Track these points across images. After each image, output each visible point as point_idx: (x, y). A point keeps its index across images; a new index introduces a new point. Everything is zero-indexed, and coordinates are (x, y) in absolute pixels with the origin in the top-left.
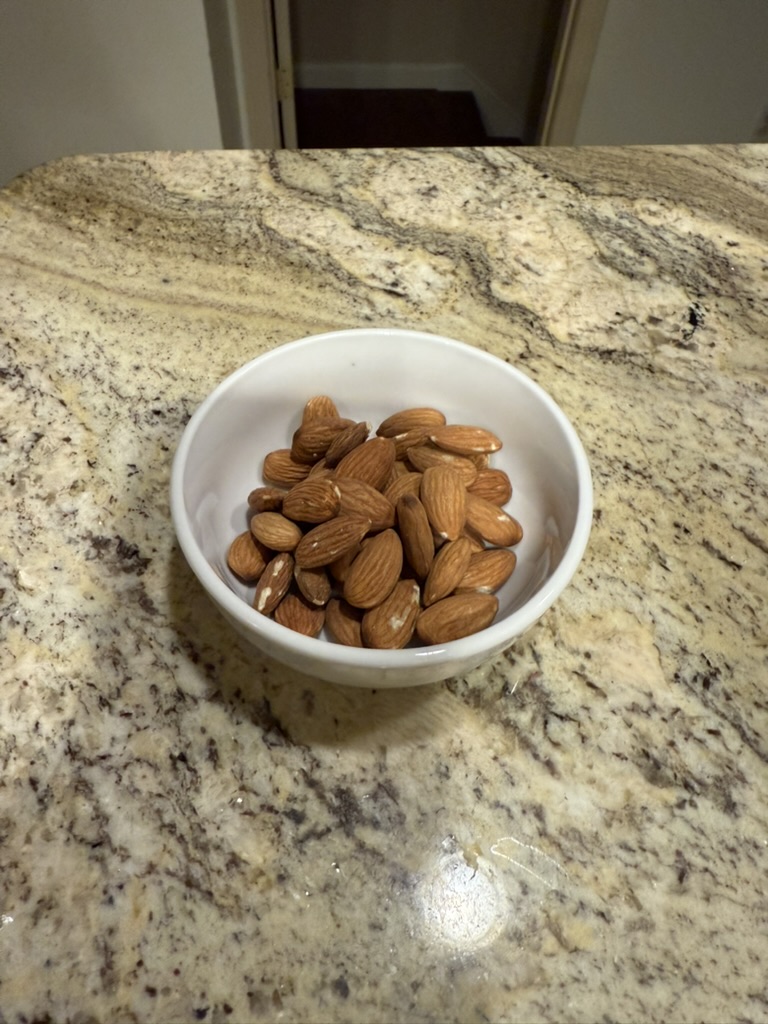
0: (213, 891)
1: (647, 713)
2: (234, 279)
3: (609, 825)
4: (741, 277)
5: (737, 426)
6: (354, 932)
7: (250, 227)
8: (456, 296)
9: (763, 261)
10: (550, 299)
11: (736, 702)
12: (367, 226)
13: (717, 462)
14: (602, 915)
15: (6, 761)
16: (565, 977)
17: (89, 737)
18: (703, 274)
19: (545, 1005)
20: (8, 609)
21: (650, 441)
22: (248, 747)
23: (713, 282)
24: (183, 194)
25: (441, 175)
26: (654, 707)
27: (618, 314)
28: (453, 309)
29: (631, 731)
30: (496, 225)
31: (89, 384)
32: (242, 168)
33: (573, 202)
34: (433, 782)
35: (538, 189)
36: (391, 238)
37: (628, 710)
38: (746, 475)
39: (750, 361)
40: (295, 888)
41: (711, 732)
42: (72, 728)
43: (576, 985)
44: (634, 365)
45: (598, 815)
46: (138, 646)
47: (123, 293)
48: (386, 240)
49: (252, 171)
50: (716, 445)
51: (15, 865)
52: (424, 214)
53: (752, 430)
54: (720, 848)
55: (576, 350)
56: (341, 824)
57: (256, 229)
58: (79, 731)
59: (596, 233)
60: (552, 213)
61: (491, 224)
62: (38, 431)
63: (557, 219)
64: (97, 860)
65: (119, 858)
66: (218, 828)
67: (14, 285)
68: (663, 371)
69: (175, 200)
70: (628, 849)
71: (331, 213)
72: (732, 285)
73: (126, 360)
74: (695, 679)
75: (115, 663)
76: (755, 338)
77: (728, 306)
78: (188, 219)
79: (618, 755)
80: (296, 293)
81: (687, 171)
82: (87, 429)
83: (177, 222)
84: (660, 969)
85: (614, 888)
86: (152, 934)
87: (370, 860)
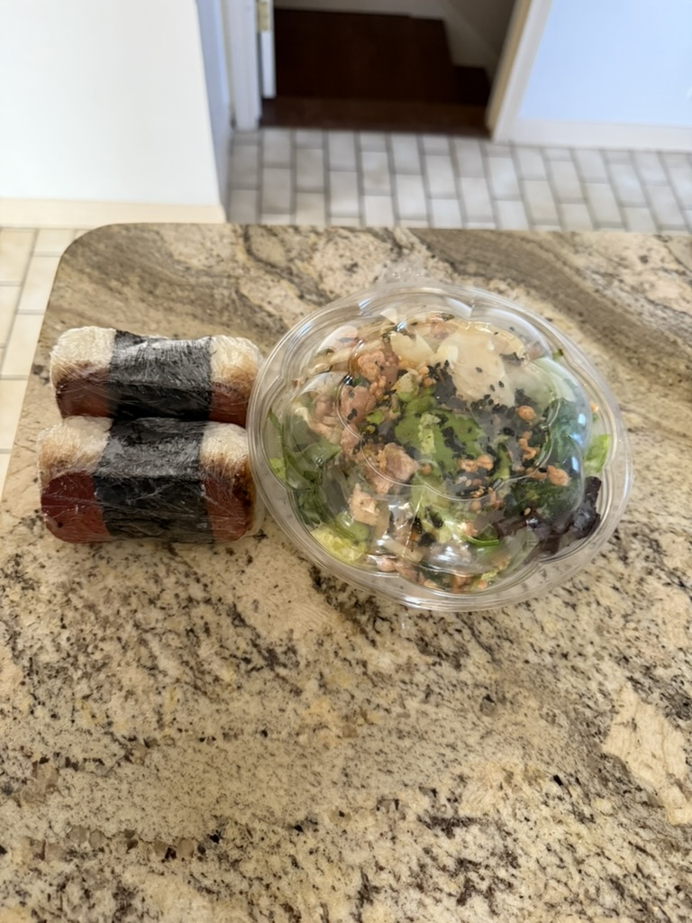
0: (207, 691)
1: (427, 619)
3: (397, 672)
6: (271, 712)
7: (230, 294)
11: (474, 617)
12: (308, 297)
14: (386, 710)
15: (105, 628)
16: (365, 734)
17: (145, 619)
19: (354, 744)
22: (224, 628)
24: (185, 263)
25: (362, 253)
26: (431, 616)
29: (417, 628)
32: (226, 241)
34: (316, 647)
35: (426, 268)
37: (417, 617)
40: (245, 692)
41: (457, 630)
42: (136, 614)
43: (370, 737)
45: (393, 667)
46: (168, 572)
49: (232, 244)
51: (114, 675)
52: (347, 288)
54: (449, 684)
56: (267, 666)
57: (234, 296)
58: (139, 616)
64: (153, 675)
65: (163, 675)
66: (209, 664)
69: (180, 268)
70: (404, 682)
71: (285, 283)
75: (156, 582)
78: (190, 285)
79: (408, 639)
81: (532, 255)
83: (182, 287)
84: (409, 733)
85: (394, 699)
86: (179, 708)
87: (281, 681)
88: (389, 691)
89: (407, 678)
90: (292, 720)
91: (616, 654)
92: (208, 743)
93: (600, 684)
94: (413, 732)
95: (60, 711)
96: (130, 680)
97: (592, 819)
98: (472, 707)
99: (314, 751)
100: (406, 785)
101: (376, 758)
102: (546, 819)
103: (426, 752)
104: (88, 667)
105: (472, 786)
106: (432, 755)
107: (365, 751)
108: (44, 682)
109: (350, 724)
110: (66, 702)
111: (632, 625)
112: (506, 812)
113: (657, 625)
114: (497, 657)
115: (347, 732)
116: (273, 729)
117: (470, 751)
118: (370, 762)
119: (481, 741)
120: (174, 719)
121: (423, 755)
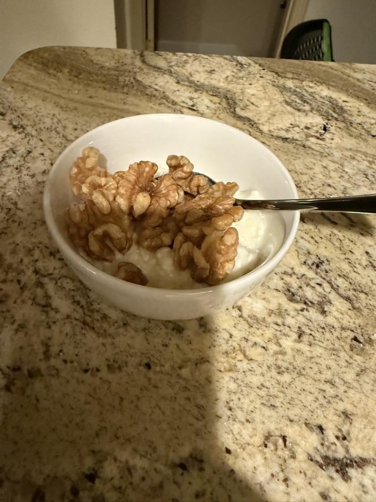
0: (95, 327)
1: (291, 275)
2: (121, 99)
3: (270, 316)
4: (348, 114)
5: (341, 171)
6: (155, 346)
7: (130, 79)
8: (220, 112)
9: (358, 109)
10: (262, 116)
11: (330, 274)
12: (182, 83)
13: (330, 184)
14: (264, 348)
15: (7, 273)
16: (246, 369)
17: (44, 267)
18: (331, 112)
19: (236, 378)
20: (12, 216)
21: (301, 174)
23: (335, 115)
24: (101, 64)
25: (217, 65)
26: (294, 273)
27: (291, 124)
28: (218, 117)
29: (283, 281)
30: (240, 87)
31: (53, 134)
32: (128, 56)
33: (275, 80)
35: (260, 74)
36: (193, 88)
37: (282, 273)
38: (343, 189)
39: (349, 146)
40: (131, 328)
41: (318, 284)
42: (37, 263)
43: (250, 372)
44: (297, 144)
45: (266, 311)
47: (71, 100)
48: (190, 88)
49: (133, 58)
50: (330, 177)
51: (9, 311)
52: (208, 80)
53: (347, 173)
54: (318, 327)
55: (271, 137)
57: (132, 80)
58: (39, 264)
59: (284, 93)
60: (265, 84)
61: (238, 86)
62: (29, 150)
63: (267, 86)
64: (45, 312)
65: (54, 312)
66: (99, 304)
67: (23, 94)
68: (309, 148)
69: (97, 66)
70: (278, 325)
71: (167, 77)
72: (344, 117)
73: (71, 126)
74: (313, 264)
76: (351, 138)
77: (341, 125)
79: (276, 290)
80: (148, 106)
81: (327, 71)
82: (52, 151)
83: (97, 75)
84: (287, 369)
85: (270, 338)
86: (67, 341)
88: (264, 331)
89: (280, 322)
90: (175, 355)
92: (92, 375)
94: (291, 367)
96: (24, 315)
98: (343, 347)
99: (197, 384)
100: (291, 421)
101: (258, 391)
103: (306, 388)
105: (357, 423)
106: (313, 390)
107: (247, 385)
109: (230, 360)
114: (356, 306)
116: (156, 361)
117: (348, 387)
118: (253, 396)
119: (357, 378)
120: (61, 351)
121: (304, 390)
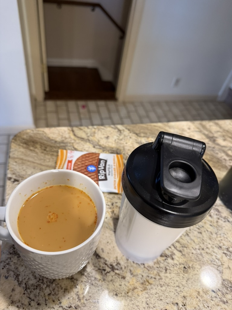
3: (155, 264)
6: (117, 287)
12: (96, 147)
14: (155, 278)
16: (150, 288)
22: (94, 260)
24: (55, 140)
25: (109, 133)
30: (122, 145)
32: (66, 132)
33: (136, 139)
35: (129, 136)
40: (106, 281)
43: (152, 289)
45: (153, 263)
48: (100, 150)
49: (69, 133)
52: (107, 143)
56: (112, 270)
60: (133, 142)
64: (73, 281)
66: (92, 273)
70: (158, 268)
71: (88, 143)
84: (164, 285)
85: (156, 274)
87: (118, 275)
88: (153, 271)
89: (158, 266)
90: (125, 288)
91: (217, 246)
93: (216, 256)
94: (165, 284)
95: (40, 302)
96: (65, 284)
97: (227, 302)
98: (181, 271)
99: (135, 298)
100: (168, 303)
101: (156, 296)
102: (214, 305)
103: (171, 290)
104: (48, 282)
105: (188, 299)
106: (173, 291)
107: (151, 294)
108: (32, 292)
109: (144, 285)
110: (42, 298)
111: (219, 236)
112: (201, 306)
113: (226, 235)
114: (183, 253)
115: (144, 289)
116: (119, 292)
117: (184, 287)
118: (154, 298)
119: (186, 283)
120: (84, 296)
121: (170, 291)
